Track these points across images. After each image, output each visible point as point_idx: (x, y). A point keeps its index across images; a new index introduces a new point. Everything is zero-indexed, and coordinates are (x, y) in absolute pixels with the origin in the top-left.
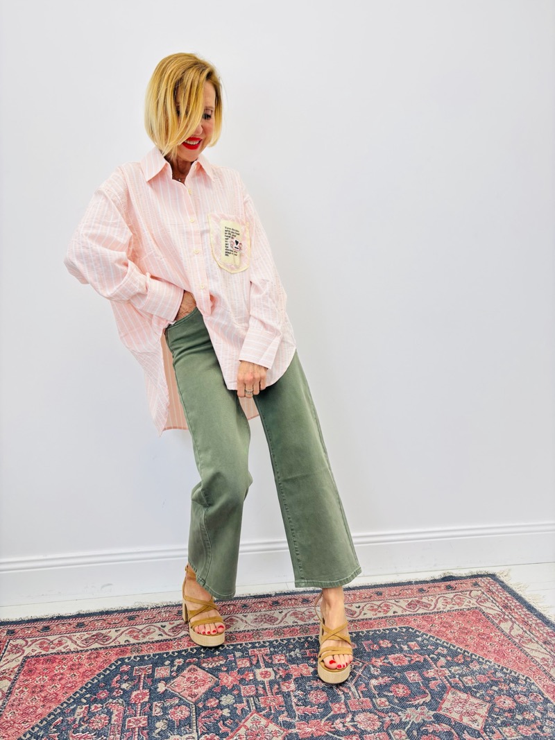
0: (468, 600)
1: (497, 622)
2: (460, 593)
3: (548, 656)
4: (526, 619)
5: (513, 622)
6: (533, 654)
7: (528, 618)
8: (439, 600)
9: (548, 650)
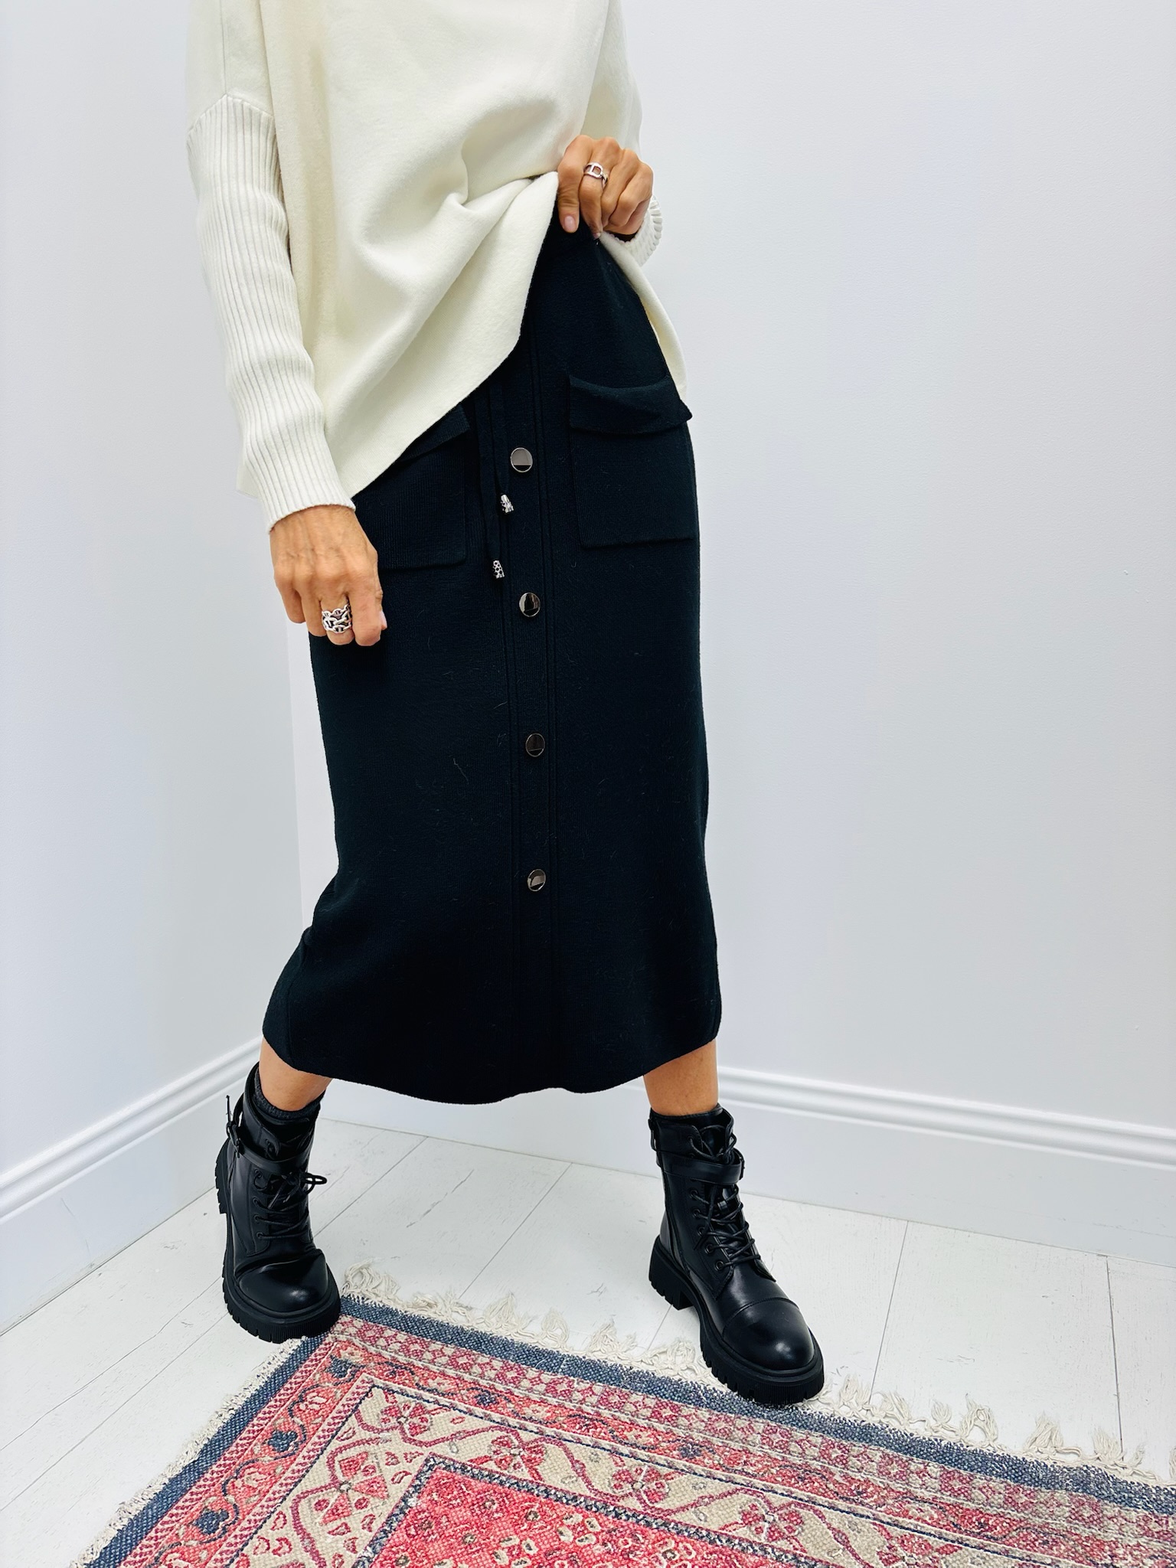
0: (378, 1451)
1: (524, 1474)
2: (335, 1444)
3: (743, 1498)
4: (567, 1404)
5: (559, 1441)
6: (714, 1518)
7: (568, 1394)
8: (305, 1522)
9: (719, 1474)
